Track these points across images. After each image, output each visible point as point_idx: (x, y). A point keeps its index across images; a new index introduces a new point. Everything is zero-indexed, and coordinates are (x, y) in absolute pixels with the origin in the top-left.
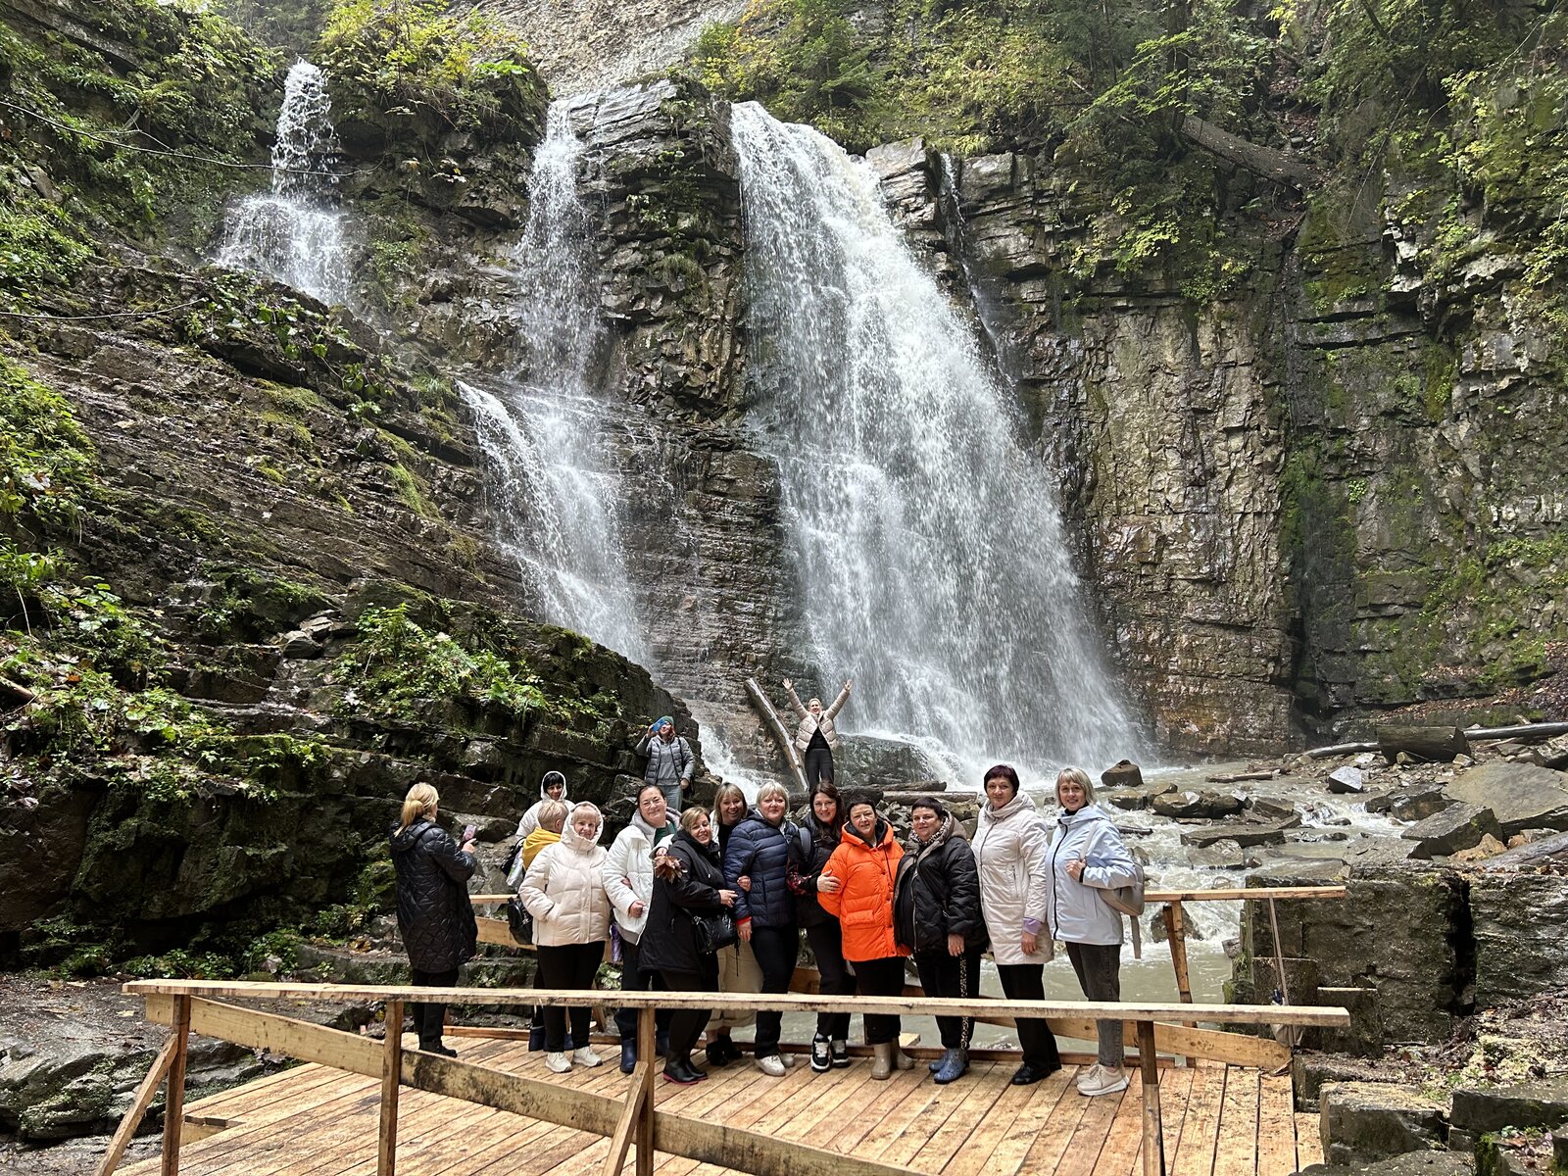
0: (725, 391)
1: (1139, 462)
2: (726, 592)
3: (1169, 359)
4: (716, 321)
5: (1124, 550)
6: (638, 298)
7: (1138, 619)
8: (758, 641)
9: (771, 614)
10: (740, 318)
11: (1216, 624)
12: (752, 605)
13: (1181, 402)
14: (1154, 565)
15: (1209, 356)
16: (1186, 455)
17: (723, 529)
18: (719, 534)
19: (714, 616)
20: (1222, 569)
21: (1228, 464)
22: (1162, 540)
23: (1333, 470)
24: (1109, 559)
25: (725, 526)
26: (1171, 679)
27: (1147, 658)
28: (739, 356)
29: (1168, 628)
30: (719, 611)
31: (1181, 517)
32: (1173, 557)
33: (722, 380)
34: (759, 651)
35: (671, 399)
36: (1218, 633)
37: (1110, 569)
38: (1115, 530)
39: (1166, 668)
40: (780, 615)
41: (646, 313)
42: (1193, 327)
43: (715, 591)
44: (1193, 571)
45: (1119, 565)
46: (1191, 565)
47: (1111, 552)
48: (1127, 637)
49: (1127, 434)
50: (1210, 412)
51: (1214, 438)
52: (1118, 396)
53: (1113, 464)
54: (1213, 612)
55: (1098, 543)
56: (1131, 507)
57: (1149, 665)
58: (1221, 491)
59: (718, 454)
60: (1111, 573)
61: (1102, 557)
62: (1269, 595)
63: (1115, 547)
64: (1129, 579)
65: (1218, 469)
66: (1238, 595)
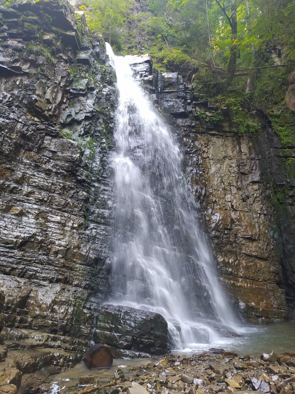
0: (56, 116)
1: (221, 189)
2: (43, 208)
3: (231, 154)
4: (56, 83)
5: (219, 222)
6: (16, 61)
7: (225, 252)
8: (59, 240)
9: (70, 224)
10: (68, 86)
11: (256, 257)
12: (59, 218)
13: (236, 169)
14: (230, 230)
15: (245, 155)
16: (239, 189)
17: (46, 174)
18: (43, 175)
19: (32, 221)
20: (256, 234)
21: (253, 195)
22: (232, 221)
23: (290, 201)
24: (213, 225)
25: (48, 173)
26: (240, 279)
27: (230, 270)
28: (65, 103)
29: (237, 257)
30: (37, 219)
31: (238, 212)
32: (236, 228)
33: (55, 110)
34: (60, 245)
35: (25, 109)
36: (257, 261)
37: (213, 230)
38: (214, 214)
39: (237, 275)
40: (76, 225)
41: (19, 69)
42: (239, 144)
43: (35, 206)
44: (245, 234)
45: (216, 228)
46: (244, 231)
47: (213, 223)
48: (222, 260)
49: (216, 179)
50: (247, 174)
51: (248, 184)
52: (213, 164)
53: (211, 189)
54: (254, 252)
55: (208, 219)
56: (218, 206)
57: (231, 273)
58: (251, 205)
59: (48, 137)
60: (214, 231)
61: (210, 224)
62: (272, 247)
63: (215, 221)
64: (221, 235)
65: (250, 196)
66: (262, 246)
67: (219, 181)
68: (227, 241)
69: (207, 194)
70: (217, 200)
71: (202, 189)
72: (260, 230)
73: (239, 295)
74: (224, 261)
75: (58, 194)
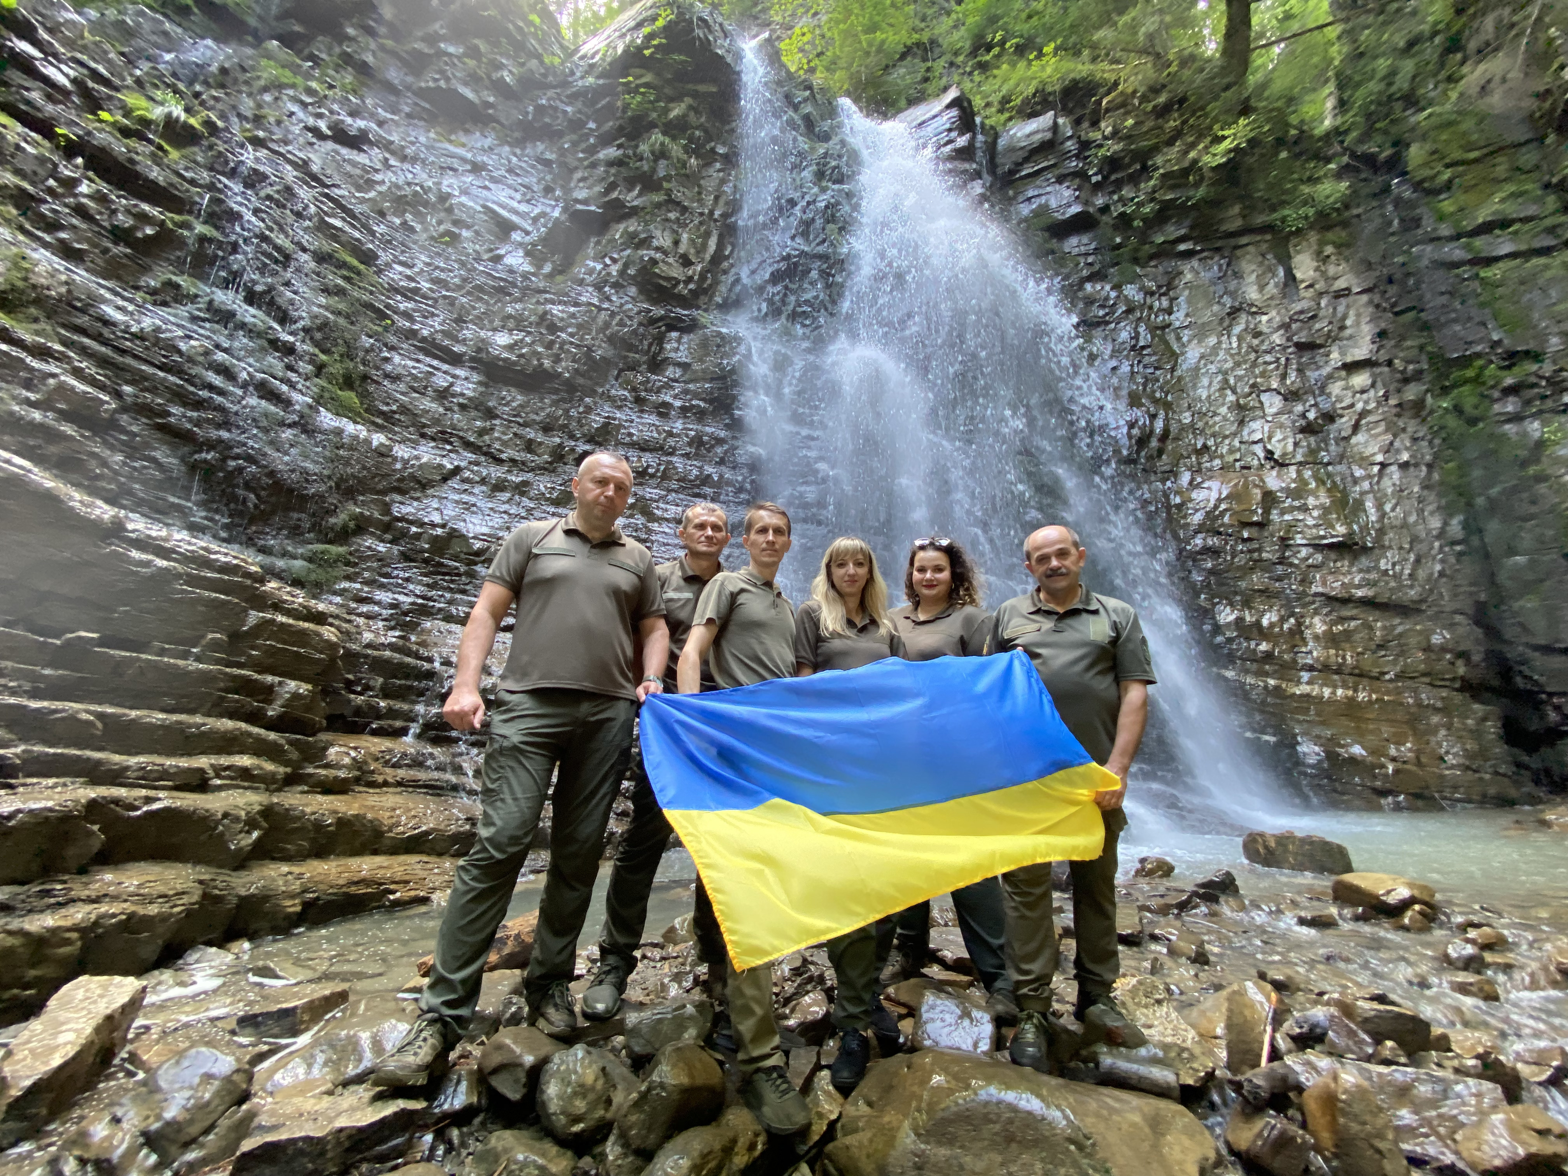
0: (705, 291)
1: (1223, 410)
3: (1256, 296)
4: (702, 214)
6: (612, 188)
7: (1243, 595)
11: (1368, 603)
13: (1277, 338)
14: (1261, 525)
15: (1311, 285)
16: (1291, 396)
18: (651, 418)
20: (1365, 531)
21: (1352, 406)
22: (1270, 499)
23: (1510, 407)
24: (1197, 518)
26: (1305, 676)
27: (1264, 647)
29: (1290, 608)
31: (1293, 469)
32: (1287, 517)
33: (702, 278)
35: (635, 290)
36: (1372, 615)
38: (1198, 486)
41: (618, 203)
42: (1285, 260)
44: (1322, 533)
45: (1210, 526)
46: (1316, 526)
47: (1197, 510)
48: (1232, 618)
49: (1205, 381)
50: (1320, 346)
51: (1330, 377)
52: (1189, 341)
53: (1187, 414)
54: (1359, 587)
55: (1178, 500)
56: (1217, 462)
57: (1268, 656)
58: (1347, 439)
59: (674, 335)
60: (1200, 536)
61: (1185, 517)
62: (1438, 567)
63: (1202, 505)
64: (1226, 543)
65: (1340, 412)
66: (1394, 564)
67: (1216, 386)
68: (1251, 559)
69: (1174, 428)
70: (1211, 443)
71: (1153, 417)
72: (1383, 515)
73: (1299, 722)
74: (1239, 620)
75: (682, 455)
